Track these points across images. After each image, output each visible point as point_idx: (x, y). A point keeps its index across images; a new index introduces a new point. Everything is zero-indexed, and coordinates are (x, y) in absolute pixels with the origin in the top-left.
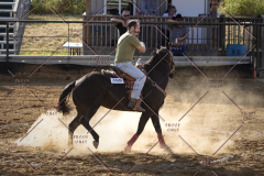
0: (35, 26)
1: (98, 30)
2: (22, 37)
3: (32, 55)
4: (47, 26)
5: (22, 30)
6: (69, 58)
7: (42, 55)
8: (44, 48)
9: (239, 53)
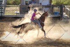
0: (7, 8)
1: (23, 9)
2: (5, 10)
3: (7, 15)
4: (10, 8)
5: (5, 9)
6: (16, 15)
7: (9, 15)
8: (10, 13)
9: (57, 14)
